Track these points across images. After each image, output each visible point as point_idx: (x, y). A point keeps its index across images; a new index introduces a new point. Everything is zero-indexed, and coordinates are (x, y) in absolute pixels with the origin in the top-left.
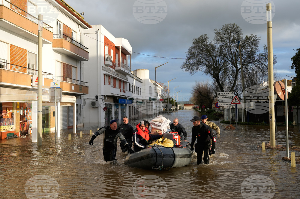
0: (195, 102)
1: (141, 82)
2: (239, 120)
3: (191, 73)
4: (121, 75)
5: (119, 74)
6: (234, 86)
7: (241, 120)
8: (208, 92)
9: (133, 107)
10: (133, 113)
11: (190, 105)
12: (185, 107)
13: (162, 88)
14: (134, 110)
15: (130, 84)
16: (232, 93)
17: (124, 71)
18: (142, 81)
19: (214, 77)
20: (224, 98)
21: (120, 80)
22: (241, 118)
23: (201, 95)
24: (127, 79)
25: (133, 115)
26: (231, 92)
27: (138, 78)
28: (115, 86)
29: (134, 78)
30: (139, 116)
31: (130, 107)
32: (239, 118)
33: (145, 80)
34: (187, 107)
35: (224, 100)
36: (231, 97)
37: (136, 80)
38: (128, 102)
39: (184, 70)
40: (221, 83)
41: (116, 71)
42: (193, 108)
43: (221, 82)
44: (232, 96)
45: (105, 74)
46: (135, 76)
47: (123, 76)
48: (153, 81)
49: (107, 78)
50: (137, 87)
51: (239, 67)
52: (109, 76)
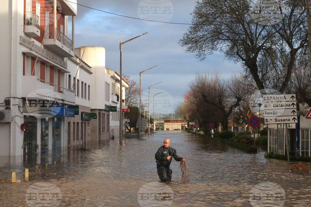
0: (187, 116)
1: (90, 73)
2: (303, 153)
3: (200, 56)
4: (55, 56)
5: (52, 54)
6: (286, 83)
7: (307, 153)
8: (220, 96)
9: (74, 123)
10: (74, 136)
11: (177, 121)
12: (166, 126)
13: (127, 86)
14: (76, 130)
15: (70, 76)
16: (293, 96)
17: (61, 47)
18: (91, 70)
19: (246, 64)
20: (276, 108)
21: (52, 68)
22: (307, 149)
23: (206, 101)
24: (65, 66)
25: (74, 140)
26: (291, 95)
27: (85, 63)
28: (42, 79)
29: (77, 64)
30: (85, 143)
31: (69, 123)
32: (303, 149)
33: (96, 68)
34: (171, 126)
35: (275, 111)
36: (289, 105)
37: (82, 67)
38: (68, 113)
39: (185, 48)
40: (260, 77)
41: (46, 47)
42: (182, 127)
43: (260, 75)
44: (293, 104)
45: (24, 54)
46: (80, 59)
47: (59, 59)
48: (110, 71)
49: (29, 63)
50: (82, 82)
51: (296, 46)
52: (33, 58)
